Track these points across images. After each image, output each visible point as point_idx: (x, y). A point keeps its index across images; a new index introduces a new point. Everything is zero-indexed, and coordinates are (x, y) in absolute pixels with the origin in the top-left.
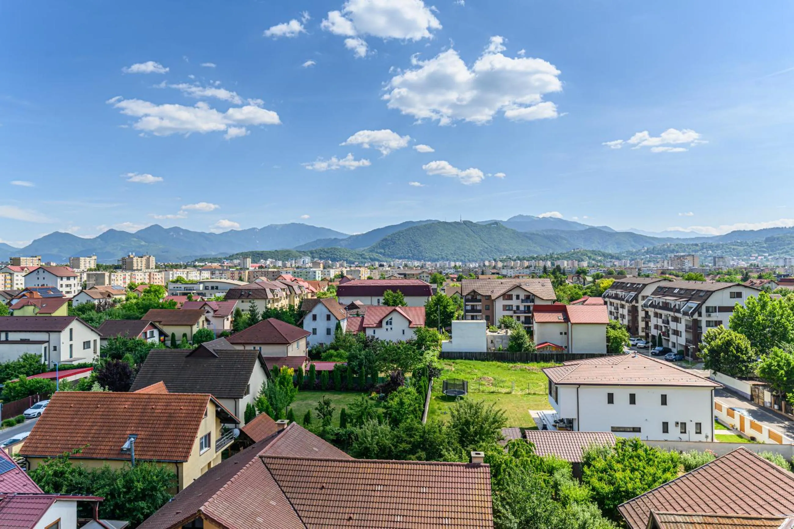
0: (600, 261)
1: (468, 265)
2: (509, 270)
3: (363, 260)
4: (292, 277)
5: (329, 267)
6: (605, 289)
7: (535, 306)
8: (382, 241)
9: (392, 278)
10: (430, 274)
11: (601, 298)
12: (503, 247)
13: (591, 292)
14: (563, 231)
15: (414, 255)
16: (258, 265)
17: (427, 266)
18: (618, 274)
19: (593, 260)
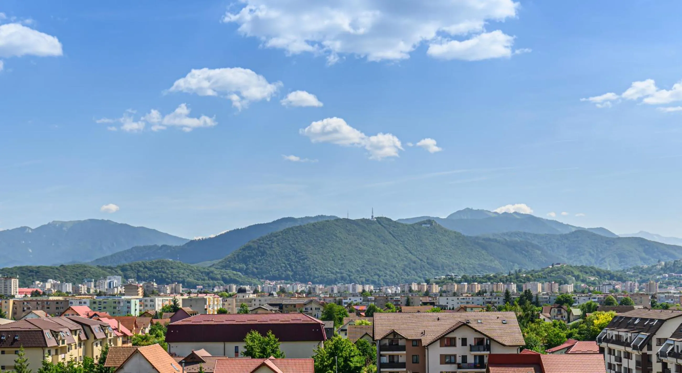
0: (593, 284)
1: (384, 289)
2: (450, 298)
3: (211, 282)
4: (89, 310)
5: (153, 293)
6: (602, 328)
7: (491, 356)
8: (244, 250)
9: (259, 311)
10: (323, 305)
11: (594, 342)
12: (441, 260)
13: (579, 333)
14: (536, 236)
15: (295, 273)
16: (30, 290)
17: (318, 291)
18: (621, 304)
19: (583, 281)
